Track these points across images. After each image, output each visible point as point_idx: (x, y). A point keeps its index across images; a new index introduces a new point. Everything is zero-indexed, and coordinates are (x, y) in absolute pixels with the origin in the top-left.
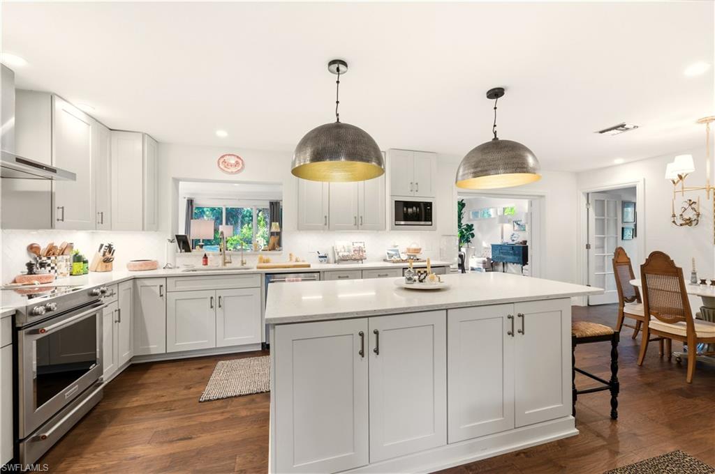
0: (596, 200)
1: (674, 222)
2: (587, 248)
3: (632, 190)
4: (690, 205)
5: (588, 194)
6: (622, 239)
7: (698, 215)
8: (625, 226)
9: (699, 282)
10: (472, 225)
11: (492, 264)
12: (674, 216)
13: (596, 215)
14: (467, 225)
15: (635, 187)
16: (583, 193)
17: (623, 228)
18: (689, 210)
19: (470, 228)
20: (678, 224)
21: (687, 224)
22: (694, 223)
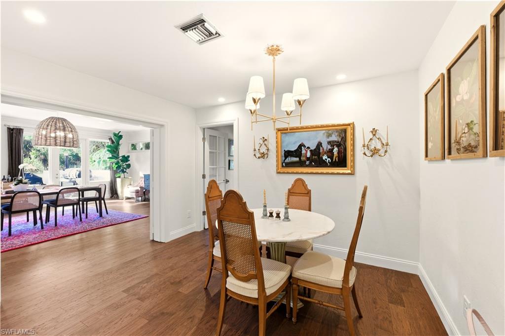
0: (210, 136)
1: (255, 155)
2: (203, 178)
3: (231, 127)
4: (264, 142)
5: (204, 129)
6: (229, 169)
7: (268, 150)
8: (231, 158)
9: (268, 214)
10: (129, 156)
11: (144, 192)
12: (255, 150)
13: (210, 149)
14: (124, 157)
15: (233, 126)
16: (200, 128)
17: (229, 161)
18: (263, 146)
19: (126, 159)
20: (257, 156)
21: (262, 157)
22: (266, 156)
